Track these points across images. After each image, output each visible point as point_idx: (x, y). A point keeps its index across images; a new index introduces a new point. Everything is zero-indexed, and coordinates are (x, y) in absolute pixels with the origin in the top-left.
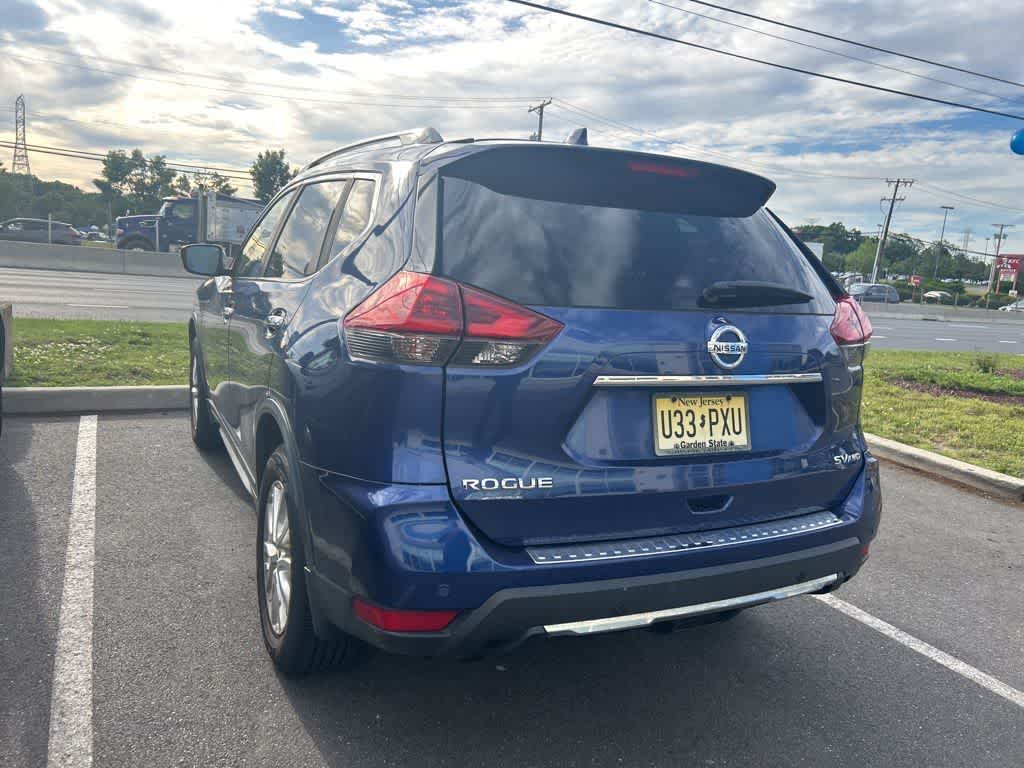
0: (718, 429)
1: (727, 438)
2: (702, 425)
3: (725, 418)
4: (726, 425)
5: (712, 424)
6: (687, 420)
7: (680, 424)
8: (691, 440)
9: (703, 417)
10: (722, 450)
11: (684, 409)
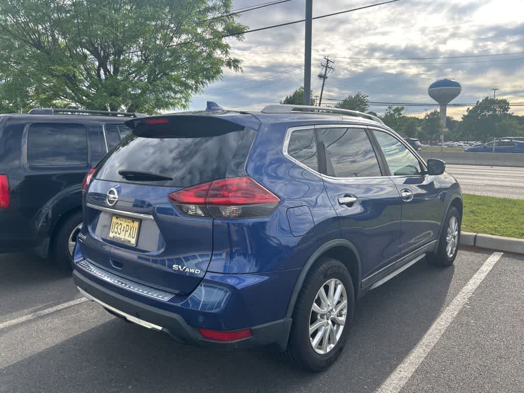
0: (128, 234)
1: (129, 239)
2: (123, 231)
3: (131, 230)
4: (130, 233)
5: (126, 231)
6: (119, 227)
7: (117, 228)
8: (118, 236)
9: (124, 227)
10: (126, 243)
11: (119, 222)
